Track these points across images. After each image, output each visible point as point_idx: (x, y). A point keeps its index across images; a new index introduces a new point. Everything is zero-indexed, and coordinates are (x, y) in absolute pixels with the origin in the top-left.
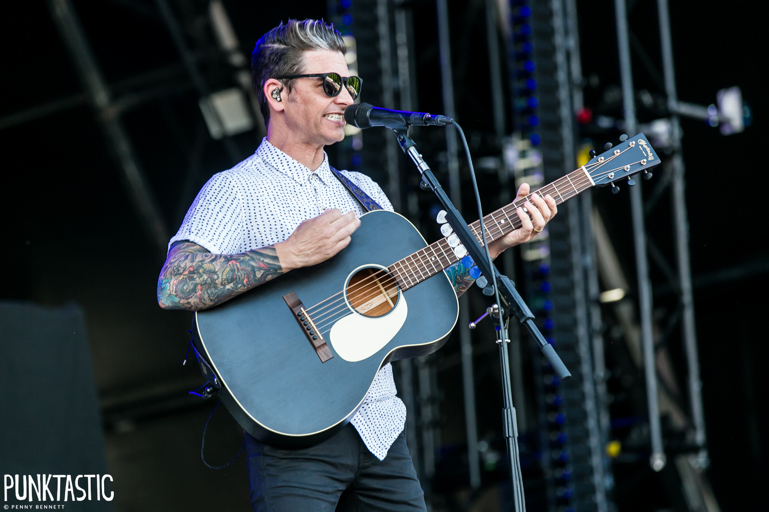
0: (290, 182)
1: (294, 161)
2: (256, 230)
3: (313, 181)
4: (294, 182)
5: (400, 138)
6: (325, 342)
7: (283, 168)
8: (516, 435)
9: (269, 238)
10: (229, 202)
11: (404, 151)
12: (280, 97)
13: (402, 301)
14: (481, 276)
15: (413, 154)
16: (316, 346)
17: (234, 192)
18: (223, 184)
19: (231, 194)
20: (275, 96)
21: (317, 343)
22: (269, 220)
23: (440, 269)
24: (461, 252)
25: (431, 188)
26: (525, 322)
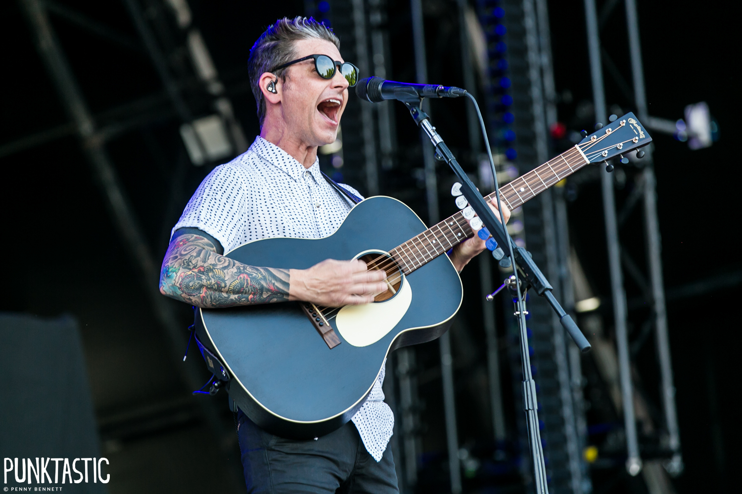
0: (284, 178)
1: (289, 156)
2: (257, 222)
3: (306, 178)
4: (288, 178)
5: (413, 111)
6: (331, 328)
7: (278, 162)
8: (536, 407)
9: (270, 231)
10: (235, 192)
11: (418, 124)
12: (275, 89)
13: (406, 285)
14: (497, 248)
15: (426, 126)
16: (323, 333)
17: (239, 182)
18: (228, 174)
19: (236, 184)
20: (270, 89)
21: (323, 330)
22: (269, 213)
23: (441, 251)
24: (476, 224)
25: (445, 161)
26: (543, 293)
